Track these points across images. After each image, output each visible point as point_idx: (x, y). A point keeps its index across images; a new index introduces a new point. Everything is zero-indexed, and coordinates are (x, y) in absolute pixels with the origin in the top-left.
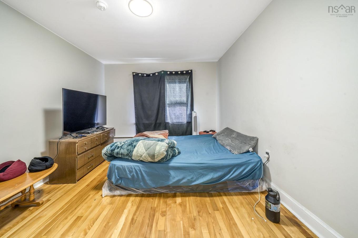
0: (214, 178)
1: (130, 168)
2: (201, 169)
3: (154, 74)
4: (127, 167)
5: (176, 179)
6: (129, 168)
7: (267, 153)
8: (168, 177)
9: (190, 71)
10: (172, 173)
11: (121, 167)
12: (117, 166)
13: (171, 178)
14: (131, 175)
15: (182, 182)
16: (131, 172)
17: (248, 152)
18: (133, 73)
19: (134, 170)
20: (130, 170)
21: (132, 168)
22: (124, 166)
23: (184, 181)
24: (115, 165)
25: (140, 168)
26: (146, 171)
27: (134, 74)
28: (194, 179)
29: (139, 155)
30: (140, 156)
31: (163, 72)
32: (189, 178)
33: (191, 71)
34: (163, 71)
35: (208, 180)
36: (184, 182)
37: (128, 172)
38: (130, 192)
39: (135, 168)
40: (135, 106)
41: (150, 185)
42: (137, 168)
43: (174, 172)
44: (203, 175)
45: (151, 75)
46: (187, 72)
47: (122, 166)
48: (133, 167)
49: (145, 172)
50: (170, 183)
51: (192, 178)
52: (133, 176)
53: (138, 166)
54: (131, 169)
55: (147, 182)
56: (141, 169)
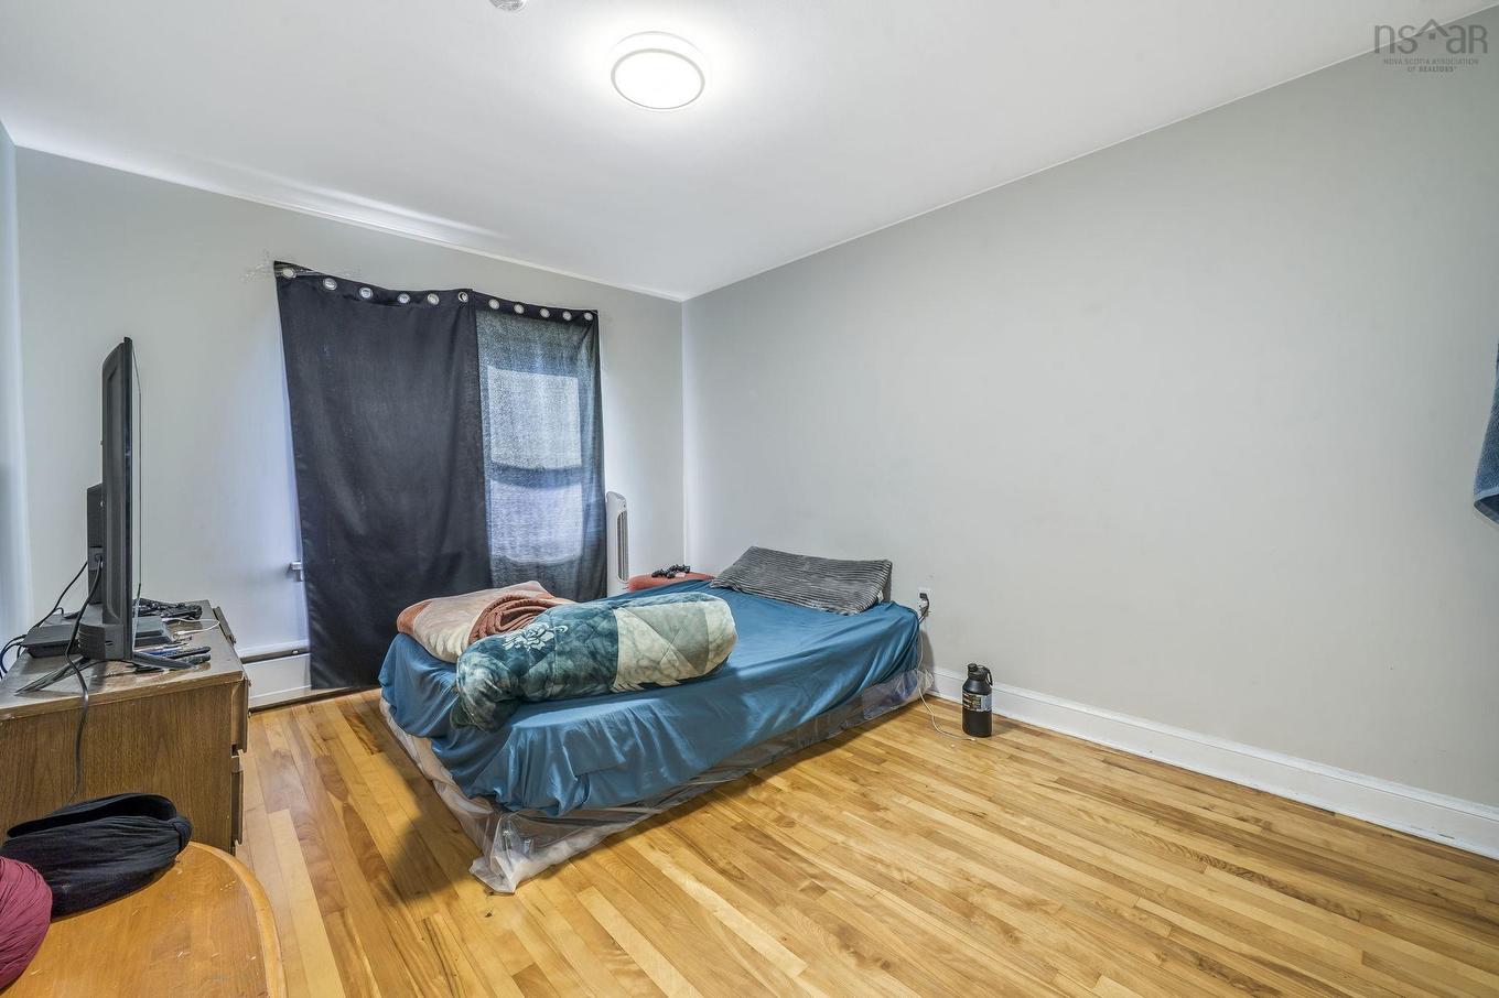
0: (847, 687)
1: (618, 723)
2: (817, 668)
3: (418, 297)
4: (607, 722)
5: (765, 716)
6: (614, 724)
7: (924, 596)
8: (740, 718)
9: (588, 317)
10: (750, 701)
11: (585, 730)
12: (567, 729)
13: (750, 719)
14: (626, 748)
15: (777, 724)
16: (622, 738)
17: (876, 603)
18: (278, 265)
19: (635, 727)
20: (619, 730)
21: (626, 722)
22: (598, 722)
23: (782, 717)
24: (555, 729)
25: (654, 714)
26: (676, 719)
27: (288, 273)
28: (804, 704)
29: (644, 663)
30: (651, 664)
31: (465, 298)
32: (793, 704)
33: (594, 314)
34: (465, 290)
35: (836, 696)
36: (784, 721)
37: (613, 742)
38: (607, 829)
39: (637, 721)
40: (304, 467)
41: (690, 764)
42: (644, 716)
43: (754, 696)
44: (822, 686)
45: (404, 300)
46: (578, 316)
47: (587, 723)
48: (630, 717)
49: (672, 720)
50: (751, 734)
51: (800, 703)
52: (633, 754)
53: (648, 708)
54: (624, 728)
55: (684, 756)
56: (659, 715)
